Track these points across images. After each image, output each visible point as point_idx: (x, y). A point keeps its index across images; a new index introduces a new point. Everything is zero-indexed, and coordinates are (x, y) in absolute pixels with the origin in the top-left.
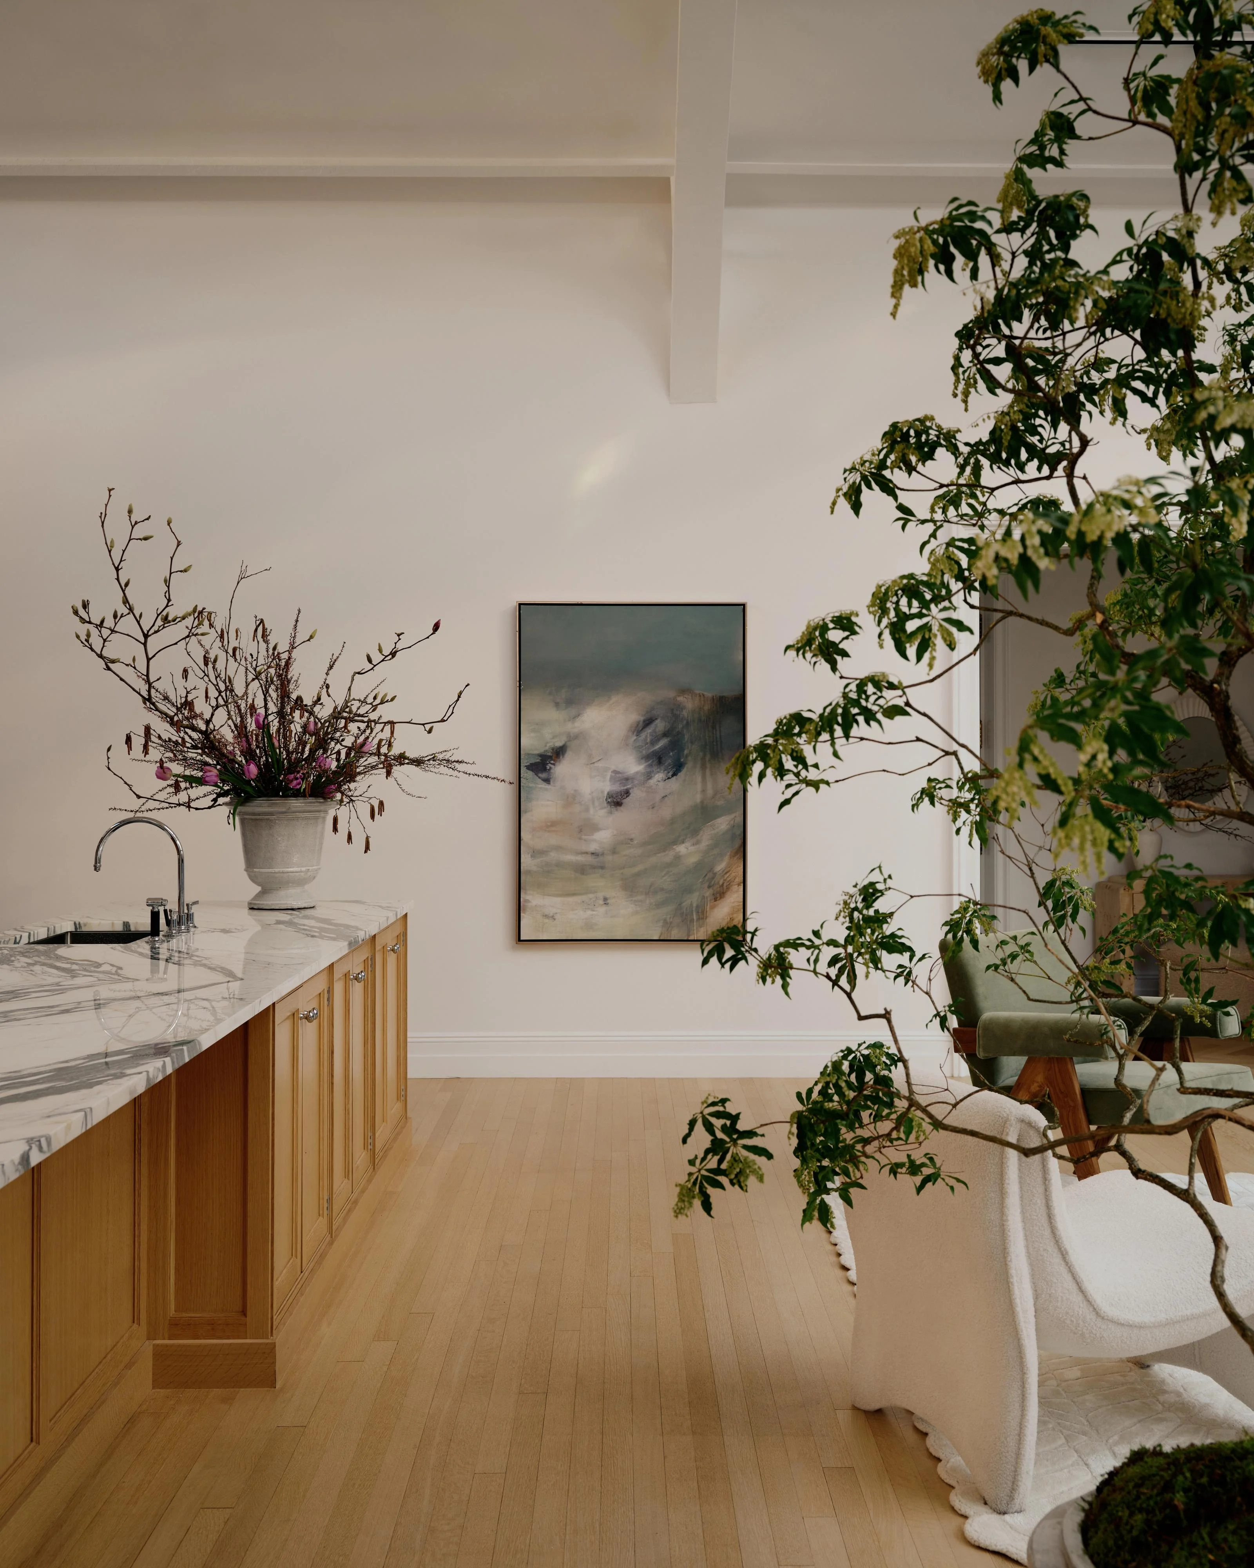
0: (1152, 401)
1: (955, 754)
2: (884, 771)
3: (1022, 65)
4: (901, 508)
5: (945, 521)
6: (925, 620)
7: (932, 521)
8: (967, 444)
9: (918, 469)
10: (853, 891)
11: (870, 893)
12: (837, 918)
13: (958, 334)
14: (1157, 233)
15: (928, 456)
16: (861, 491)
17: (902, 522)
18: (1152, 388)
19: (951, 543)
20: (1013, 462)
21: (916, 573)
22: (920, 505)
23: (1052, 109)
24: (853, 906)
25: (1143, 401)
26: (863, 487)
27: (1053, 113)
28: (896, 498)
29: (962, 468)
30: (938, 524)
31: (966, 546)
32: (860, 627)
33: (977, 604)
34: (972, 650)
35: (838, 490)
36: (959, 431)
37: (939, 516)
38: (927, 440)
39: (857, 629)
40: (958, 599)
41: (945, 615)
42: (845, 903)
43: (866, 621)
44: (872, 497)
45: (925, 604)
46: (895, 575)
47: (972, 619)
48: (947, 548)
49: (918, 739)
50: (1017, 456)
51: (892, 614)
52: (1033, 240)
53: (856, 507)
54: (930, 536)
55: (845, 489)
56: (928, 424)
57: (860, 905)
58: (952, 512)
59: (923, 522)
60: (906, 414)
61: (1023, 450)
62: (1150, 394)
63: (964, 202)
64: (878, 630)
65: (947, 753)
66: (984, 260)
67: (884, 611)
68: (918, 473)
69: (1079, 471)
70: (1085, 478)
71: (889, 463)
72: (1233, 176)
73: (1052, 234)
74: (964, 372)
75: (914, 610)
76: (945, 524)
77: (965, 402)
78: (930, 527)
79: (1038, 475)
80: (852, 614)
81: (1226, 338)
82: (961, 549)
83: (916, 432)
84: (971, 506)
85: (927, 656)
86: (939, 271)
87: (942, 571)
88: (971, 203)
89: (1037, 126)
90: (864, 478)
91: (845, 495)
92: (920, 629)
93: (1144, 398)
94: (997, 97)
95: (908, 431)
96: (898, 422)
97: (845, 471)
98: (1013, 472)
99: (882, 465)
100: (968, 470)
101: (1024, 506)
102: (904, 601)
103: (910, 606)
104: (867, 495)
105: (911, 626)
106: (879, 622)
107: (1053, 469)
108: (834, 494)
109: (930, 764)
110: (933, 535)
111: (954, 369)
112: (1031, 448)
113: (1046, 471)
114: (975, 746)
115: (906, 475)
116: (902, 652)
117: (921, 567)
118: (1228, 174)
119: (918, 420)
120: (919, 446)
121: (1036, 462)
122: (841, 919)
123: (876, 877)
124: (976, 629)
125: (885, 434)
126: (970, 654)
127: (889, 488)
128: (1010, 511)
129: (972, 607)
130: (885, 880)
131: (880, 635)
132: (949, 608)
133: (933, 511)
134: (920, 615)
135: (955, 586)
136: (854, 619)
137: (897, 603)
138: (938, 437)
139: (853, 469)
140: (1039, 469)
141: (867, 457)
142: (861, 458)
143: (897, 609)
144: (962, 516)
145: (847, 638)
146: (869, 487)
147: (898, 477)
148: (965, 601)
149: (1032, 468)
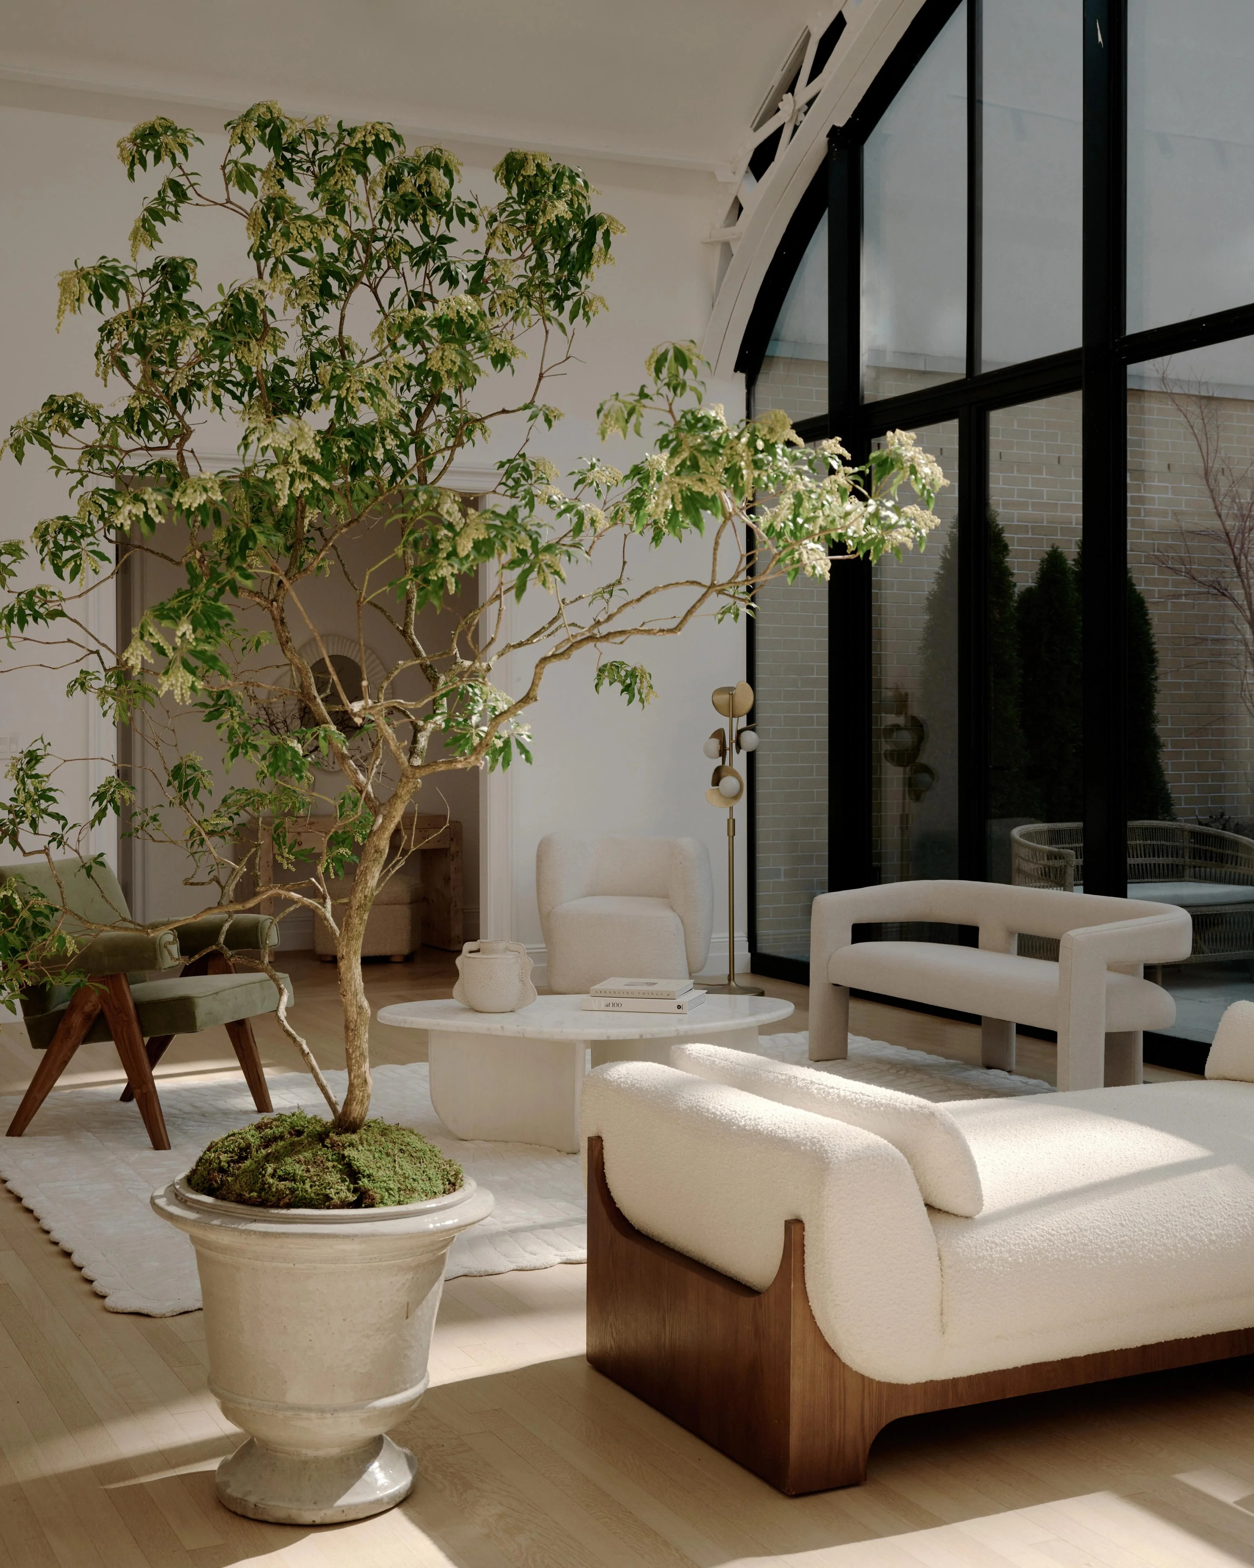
0: (239, 399)
1: (97, 652)
2: (41, 665)
3: (150, 156)
4: (55, 458)
5: (90, 472)
6: (76, 551)
7: (79, 471)
8: (107, 417)
9: (69, 432)
10: (19, 756)
11: (33, 758)
12: (6, 777)
13: (101, 330)
14: (239, 289)
15: (78, 424)
16: (24, 444)
17: (55, 470)
18: (240, 389)
19: (95, 492)
20: (142, 433)
21: (70, 516)
22: (72, 459)
23: (171, 177)
24: (19, 767)
25: (233, 399)
26: (26, 441)
27: (172, 180)
28: (52, 452)
29: (103, 434)
30: (85, 474)
31: (107, 495)
32: (26, 553)
33: (114, 539)
34: (109, 574)
35: (5, 442)
36: (101, 406)
37: (84, 467)
38: (77, 411)
39: (23, 554)
40: (100, 535)
41: (91, 548)
42: (13, 765)
43: (31, 547)
44: (32, 450)
45: (77, 539)
46: (54, 516)
47: (110, 550)
48: (93, 495)
49: (69, 641)
50: (146, 427)
51: (51, 545)
52: (157, 286)
53: (19, 457)
54: (78, 483)
55: (11, 441)
56: (78, 399)
57: (24, 766)
58: (96, 463)
59: (73, 471)
60: (62, 391)
61: (150, 423)
62: (238, 394)
63: (110, 259)
64: (40, 557)
65: (92, 652)
66: (122, 293)
67: (45, 543)
68: (70, 435)
69: (188, 446)
70: (192, 452)
71: (47, 425)
72: (283, 269)
73: (170, 285)
74: (104, 358)
75: (68, 544)
76: (90, 475)
77: (105, 380)
78: (78, 476)
79: (160, 445)
80: (19, 542)
81: (303, 341)
82: (103, 497)
83: (69, 405)
84: (109, 462)
85: (78, 577)
86: (91, 304)
87: (89, 512)
88: (114, 260)
89: (160, 187)
90: (27, 435)
91: (11, 446)
92: (73, 557)
93: (234, 396)
94: (131, 175)
95: (63, 403)
96: (55, 396)
97: (12, 428)
98: (142, 441)
99: (42, 425)
100: (108, 435)
101: (150, 467)
102: (61, 537)
103: (66, 540)
104: (27, 447)
105: (67, 555)
106: (42, 551)
107: (171, 442)
108: (2, 444)
109: (77, 661)
110: (81, 482)
111: (96, 355)
112: (155, 423)
113: (166, 443)
114: (113, 646)
115: (60, 434)
116: (59, 573)
117: (72, 510)
118: (280, 266)
119: (71, 396)
120: (71, 417)
121: (160, 434)
122: (9, 777)
123: (39, 745)
124: (113, 557)
125: (45, 404)
126: (109, 578)
127: (46, 443)
128: (140, 469)
129: (110, 541)
130: (45, 747)
131: (42, 560)
132: (94, 544)
133: (80, 463)
134: (72, 548)
135: (99, 525)
136: (22, 547)
137: (55, 538)
138: (85, 410)
139: (18, 427)
140: (161, 440)
141: (30, 418)
142: (25, 418)
143: (56, 542)
144: (105, 470)
145: (14, 561)
146: (31, 442)
147: (56, 437)
148: (105, 536)
149: (156, 441)
